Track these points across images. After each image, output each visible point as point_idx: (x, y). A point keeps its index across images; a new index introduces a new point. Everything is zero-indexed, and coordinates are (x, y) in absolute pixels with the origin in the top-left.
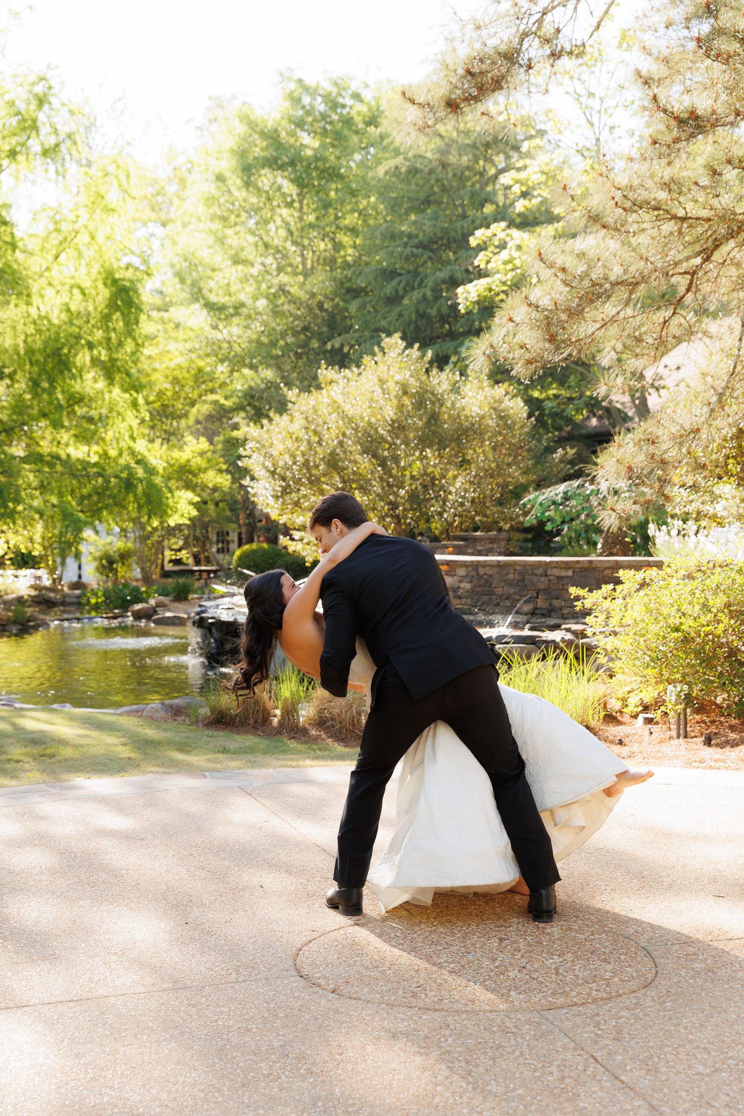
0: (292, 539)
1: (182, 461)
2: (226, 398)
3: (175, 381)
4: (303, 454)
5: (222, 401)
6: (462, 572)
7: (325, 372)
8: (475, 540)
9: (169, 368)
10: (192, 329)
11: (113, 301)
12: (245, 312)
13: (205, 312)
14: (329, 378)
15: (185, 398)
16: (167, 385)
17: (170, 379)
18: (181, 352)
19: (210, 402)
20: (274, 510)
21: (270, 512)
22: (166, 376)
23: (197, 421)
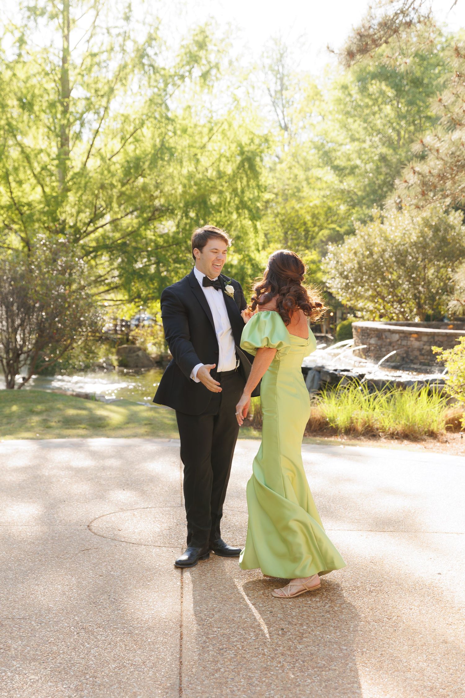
0: (356, 317)
2: (340, 227)
3: (314, 216)
4: (359, 263)
5: (338, 229)
6: (425, 339)
7: (376, 211)
9: (310, 207)
10: (326, 182)
11: (241, 165)
12: (357, 171)
13: (332, 171)
14: (378, 215)
15: (319, 227)
16: (308, 218)
17: (310, 214)
18: (318, 197)
19: (330, 229)
20: (343, 298)
21: (340, 299)
22: (308, 212)
23: (322, 241)
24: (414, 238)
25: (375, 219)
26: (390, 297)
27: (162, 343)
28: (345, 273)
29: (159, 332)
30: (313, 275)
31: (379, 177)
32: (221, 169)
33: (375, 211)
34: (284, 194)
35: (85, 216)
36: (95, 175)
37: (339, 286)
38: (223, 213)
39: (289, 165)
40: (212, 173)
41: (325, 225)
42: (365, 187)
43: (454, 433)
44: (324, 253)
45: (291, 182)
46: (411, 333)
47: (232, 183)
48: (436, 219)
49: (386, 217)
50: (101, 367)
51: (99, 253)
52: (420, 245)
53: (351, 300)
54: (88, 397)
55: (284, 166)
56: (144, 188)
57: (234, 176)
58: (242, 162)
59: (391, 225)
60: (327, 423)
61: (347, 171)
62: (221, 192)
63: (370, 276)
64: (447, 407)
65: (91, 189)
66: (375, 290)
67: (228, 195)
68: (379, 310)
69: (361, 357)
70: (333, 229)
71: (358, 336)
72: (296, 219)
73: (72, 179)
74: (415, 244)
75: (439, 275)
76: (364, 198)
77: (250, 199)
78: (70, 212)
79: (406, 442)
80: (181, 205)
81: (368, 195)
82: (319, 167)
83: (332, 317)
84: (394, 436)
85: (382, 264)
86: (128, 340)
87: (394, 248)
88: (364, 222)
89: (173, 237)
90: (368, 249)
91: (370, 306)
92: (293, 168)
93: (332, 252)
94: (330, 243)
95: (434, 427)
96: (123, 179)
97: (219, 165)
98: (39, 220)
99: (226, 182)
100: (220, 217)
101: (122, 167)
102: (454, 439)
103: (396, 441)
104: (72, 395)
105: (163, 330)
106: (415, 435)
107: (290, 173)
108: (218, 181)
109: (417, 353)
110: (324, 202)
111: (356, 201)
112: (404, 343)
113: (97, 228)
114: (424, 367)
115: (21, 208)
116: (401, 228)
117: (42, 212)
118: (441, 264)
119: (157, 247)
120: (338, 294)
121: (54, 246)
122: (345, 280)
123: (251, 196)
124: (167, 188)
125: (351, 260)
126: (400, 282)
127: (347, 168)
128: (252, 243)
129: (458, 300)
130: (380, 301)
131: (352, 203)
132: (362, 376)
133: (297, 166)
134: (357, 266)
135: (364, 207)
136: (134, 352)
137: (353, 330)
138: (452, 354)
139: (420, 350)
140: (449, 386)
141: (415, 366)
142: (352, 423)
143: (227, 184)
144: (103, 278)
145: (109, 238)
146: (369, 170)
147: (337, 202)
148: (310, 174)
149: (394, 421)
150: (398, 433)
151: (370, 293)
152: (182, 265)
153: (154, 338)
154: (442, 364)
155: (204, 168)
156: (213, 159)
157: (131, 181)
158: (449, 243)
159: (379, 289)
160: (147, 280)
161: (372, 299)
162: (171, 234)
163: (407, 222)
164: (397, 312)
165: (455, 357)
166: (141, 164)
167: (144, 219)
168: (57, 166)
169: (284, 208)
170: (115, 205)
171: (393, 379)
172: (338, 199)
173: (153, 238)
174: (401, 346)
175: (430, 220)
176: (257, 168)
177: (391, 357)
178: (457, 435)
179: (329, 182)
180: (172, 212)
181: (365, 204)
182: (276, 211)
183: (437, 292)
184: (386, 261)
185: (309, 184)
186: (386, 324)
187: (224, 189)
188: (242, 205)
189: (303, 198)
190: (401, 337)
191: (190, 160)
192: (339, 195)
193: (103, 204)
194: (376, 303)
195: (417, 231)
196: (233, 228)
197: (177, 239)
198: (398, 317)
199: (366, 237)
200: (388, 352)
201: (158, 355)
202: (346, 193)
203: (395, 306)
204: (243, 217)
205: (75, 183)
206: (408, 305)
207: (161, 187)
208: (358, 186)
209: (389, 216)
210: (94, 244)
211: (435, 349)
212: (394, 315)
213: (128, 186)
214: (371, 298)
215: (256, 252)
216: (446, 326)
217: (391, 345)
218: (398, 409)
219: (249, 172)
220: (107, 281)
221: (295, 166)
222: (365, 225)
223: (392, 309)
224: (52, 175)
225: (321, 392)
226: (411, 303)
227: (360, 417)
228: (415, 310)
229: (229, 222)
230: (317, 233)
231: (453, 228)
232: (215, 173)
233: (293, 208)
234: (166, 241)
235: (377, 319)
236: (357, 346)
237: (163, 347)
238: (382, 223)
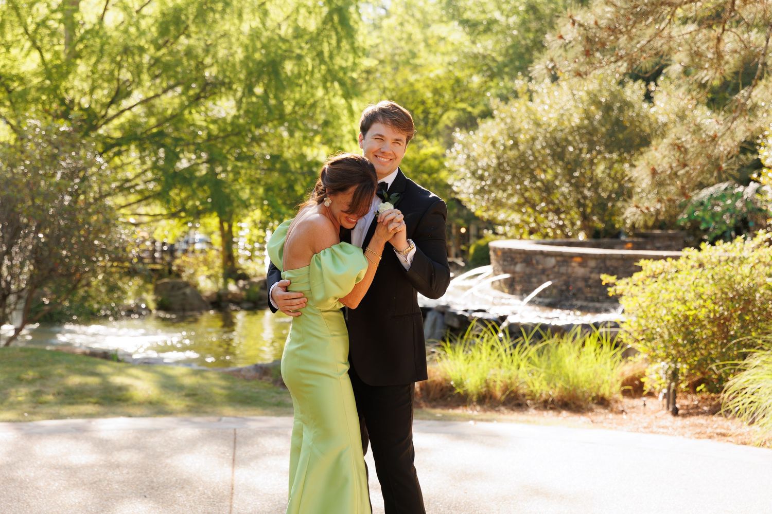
0: (495, 233)
1: (417, 162)
2: (473, 106)
3: (437, 92)
4: (498, 158)
5: (470, 109)
6: (592, 264)
8: (654, 237)
9: (429, 79)
10: (453, 44)
11: (328, 20)
12: (495, 28)
13: (461, 28)
14: (525, 88)
15: (443, 107)
16: (428, 95)
17: (431, 89)
18: (442, 64)
19: (458, 110)
20: (476, 207)
21: (473, 208)
22: (427, 87)
23: (447, 127)
24: (576, 120)
25: (520, 95)
26: (543, 204)
27: (220, 275)
28: (480, 172)
29: (216, 259)
30: (435, 175)
31: (527, 35)
32: (301, 24)
33: (520, 83)
34: (393, 61)
35: (102, 94)
36: (115, 34)
37: (471, 190)
38: (304, 87)
39: (400, 20)
40: (286, 31)
41: (452, 104)
42: (507, 51)
43: (634, 398)
44: (450, 144)
45: (403, 44)
46: (572, 256)
47: (315, 44)
48: (606, 94)
49: (536, 92)
50: (130, 312)
51: (124, 148)
52: (584, 131)
53: (488, 209)
54: (106, 356)
55: (393, 21)
56: (189, 53)
57: (318, 34)
58: (330, 14)
59: (543, 103)
60: (452, 389)
61: (481, 28)
62: (299, 58)
63: (514, 176)
64: (623, 362)
65: (110, 54)
66: (522, 195)
67: (309, 61)
68: (528, 223)
69: (503, 291)
70: (464, 110)
71: (498, 261)
72: (410, 96)
73: (82, 39)
74: (579, 128)
75: (613, 173)
76: (506, 66)
77: (341, 68)
78: (80, 88)
79: (564, 413)
80: (242, 76)
81: (512, 61)
82: (442, 21)
83: (462, 235)
84: (548, 405)
85: (531, 158)
86: (170, 272)
87: (548, 135)
88: (505, 99)
89: (232, 124)
90: (510, 137)
91: (516, 218)
92: (406, 24)
93: (460, 142)
94: (457, 129)
95: (605, 391)
96: (157, 39)
97: (296, 19)
98: (36, 100)
99: (307, 43)
100: (300, 92)
101: (156, 21)
102: (633, 407)
103: (551, 412)
104: (85, 354)
105: (221, 256)
106: (578, 403)
107: (402, 32)
108: (295, 42)
109: (580, 284)
110: (450, 71)
111: (495, 70)
112: (563, 270)
113: (123, 111)
114: (591, 304)
115: (10, 83)
116: (557, 107)
117: (41, 89)
118: (615, 156)
119: (210, 137)
120: (470, 201)
121: (55, 137)
122: (478, 182)
123: (344, 64)
124: (222, 53)
125: (488, 154)
126: (557, 183)
127: (481, 23)
128: (345, 130)
129: (637, 207)
130: (530, 210)
131: (488, 73)
132: (503, 318)
133: (412, 20)
134: (494, 162)
135: (506, 78)
136: (180, 288)
137: (491, 253)
138: (631, 284)
139: (586, 279)
140: (626, 332)
141: (579, 303)
142: (488, 386)
143: (308, 46)
144: (133, 183)
145: (139, 125)
146: (512, 25)
147: (467, 72)
148: (429, 32)
149: (548, 384)
150: (553, 401)
151: (515, 199)
152: (245, 164)
153: (209, 269)
154: (615, 300)
155: (275, 24)
156: (289, 10)
157: (168, 44)
158: (626, 128)
159: (527, 194)
160: (195, 185)
161: (518, 208)
162: (229, 119)
163: (565, 99)
164: (553, 226)
165: (635, 290)
166: (183, 17)
167: (189, 98)
168: (60, 21)
169: (394, 80)
170: (145, 77)
171: (547, 322)
172: (469, 67)
173: (204, 124)
174: (559, 275)
175: (598, 94)
176: (352, 23)
177: (544, 290)
178: (638, 402)
179: (456, 43)
180: (230, 88)
181: (507, 73)
182: (382, 86)
183: (609, 197)
184: (537, 154)
185: (428, 45)
186: (538, 243)
187: (303, 53)
188: (331, 76)
189: (421, 66)
190: (558, 262)
191: (253, 11)
192: (471, 63)
193: (129, 76)
194: (524, 213)
195: (581, 111)
196: (318, 110)
197: (239, 126)
198: (555, 233)
199: (508, 120)
200: (541, 282)
201: (213, 294)
202: (480, 57)
203: (550, 218)
204: (332, 94)
205: (86, 47)
206: (568, 217)
207: (212, 50)
208: (498, 47)
209: (540, 90)
210: (117, 134)
211: (606, 278)
212: (549, 230)
213: (164, 51)
214: (516, 207)
215: (352, 143)
216: (622, 245)
217: (544, 274)
218: (553, 365)
219: (339, 29)
220: (138, 188)
221: (408, 21)
222: (506, 103)
223: (546, 222)
224: (53, 34)
225: (443, 344)
226: (572, 213)
227: (498, 379)
228: (579, 223)
229: (312, 101)
230: (441, 116)
231: (629, 105)
232: (290, 31)
233: (405, 81)
234: (221, 130)
235: (525, 236)
236: (496, 275)
237: (221, 281)
238: (531, 100)
